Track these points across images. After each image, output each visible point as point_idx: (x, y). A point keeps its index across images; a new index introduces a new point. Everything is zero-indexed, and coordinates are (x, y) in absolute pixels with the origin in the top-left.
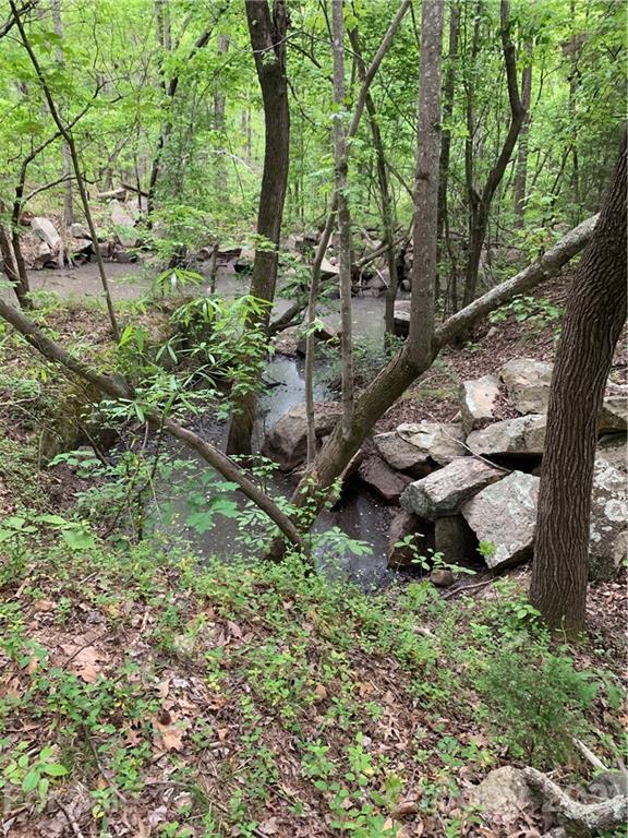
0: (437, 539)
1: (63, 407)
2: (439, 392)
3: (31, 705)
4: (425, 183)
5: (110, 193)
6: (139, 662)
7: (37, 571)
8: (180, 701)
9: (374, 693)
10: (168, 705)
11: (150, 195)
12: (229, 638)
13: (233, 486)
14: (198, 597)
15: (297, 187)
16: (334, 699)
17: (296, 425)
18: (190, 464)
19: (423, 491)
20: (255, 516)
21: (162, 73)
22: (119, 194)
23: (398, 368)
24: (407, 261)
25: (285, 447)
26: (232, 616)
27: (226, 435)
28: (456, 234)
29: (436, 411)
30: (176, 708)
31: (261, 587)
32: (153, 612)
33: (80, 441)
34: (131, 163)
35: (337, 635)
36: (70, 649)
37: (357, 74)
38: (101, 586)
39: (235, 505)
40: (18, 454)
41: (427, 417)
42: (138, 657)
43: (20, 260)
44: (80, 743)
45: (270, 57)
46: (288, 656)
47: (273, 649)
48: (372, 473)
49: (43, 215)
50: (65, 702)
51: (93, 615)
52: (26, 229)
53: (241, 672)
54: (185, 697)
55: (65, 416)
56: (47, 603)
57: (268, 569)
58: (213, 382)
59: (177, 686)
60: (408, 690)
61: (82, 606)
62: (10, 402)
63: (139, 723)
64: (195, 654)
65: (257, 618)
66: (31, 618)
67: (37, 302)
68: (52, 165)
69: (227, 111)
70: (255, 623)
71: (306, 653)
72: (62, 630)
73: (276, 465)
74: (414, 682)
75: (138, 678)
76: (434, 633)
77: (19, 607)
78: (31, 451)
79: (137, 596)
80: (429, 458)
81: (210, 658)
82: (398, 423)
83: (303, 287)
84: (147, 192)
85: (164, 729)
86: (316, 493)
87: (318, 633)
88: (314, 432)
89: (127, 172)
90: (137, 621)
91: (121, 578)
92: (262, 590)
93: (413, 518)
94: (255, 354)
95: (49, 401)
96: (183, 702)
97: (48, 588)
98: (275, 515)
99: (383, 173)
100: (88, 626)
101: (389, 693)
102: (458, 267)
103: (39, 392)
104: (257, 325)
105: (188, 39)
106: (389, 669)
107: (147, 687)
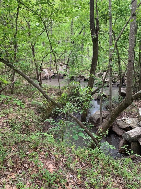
0: (132, 147)
1: (47, 109)
2: (132, 110)
3: (39, 176)
4: (130, 62)
5: (59, 64)
6: (62, 169)
7: (41, 145)
8: (71, 180)
9: (117, 185)
10: (68, 181)
11: (67, 65)
12: (82, 166)
13: (83, 130)
14: (76, 155)
15: (99, 63)
16: (107, 186)
17: (97, 116)
18: (74, 123)
19: (128, 135)
20: (87, 137)
21: (71, 40)
22: (61, 64)
23: (123, 104)
24: (124, 79)
25: (94, 121)
26: (83, 161)
27: (81, 117)
28: (136, 73)
29: (131, 115)
30: (70, 182)
31: (90, 155)
32: (65, 158)
33: (50, 116)
34: (63, 58)
35: (108, 169)
36: (47, 164)
37: (114, 39)
38: (54, 150)
39: (84, 134)
40: (37, 118)
41: (129, 116)
42: (62, 168)
43: (41, 78)
44: (49, 187)
45: (95, 36)
46: (96, 173)
47: (93, 170)
48: (115, 129)
49: (45, 68)
50: (46, 177)
51: (53, 157)
52: (42, 71)
53: (85, 175)
54: (72, 180)
55: (47, 111)
56: (43, 153)
57: (91, 151)
58: (81, 106)
59: (70, 177)
60: (126, 186)
61: (50, 154)
62: (37, 107)
63: (62, 185)
64: (75, 169)
65: (89, 162)
66: (40, 156)
67: (43, 86)
68: (48, 58)
69: (84, 47)
70: (88, 163)
71: (101, 173)
72: (46, 160)
73: (93, 125)
74: (127, 184)
75: (62, 173)
76: (131, 171)
77: (37, 153)
78: (40, 118)
79: (62, 153)
80: (130, 126)
81: (78, 171)
82: (122, 117)
83: (99, 85)
84: (66, 64)
85: (67, 187)
86: (102, 133)
87: (103, 168)
88: (102, 118)
89: (63, 60)
90: (62, 160)
91: (59, 149)
92: (90, 156)
93: (126, 141)
94: (89, 100)
95: (44, 107)
96: (72, 181)
97: (43, 149)
98: (92, 137)
99: (119, 60)
100: (51, 159)
101: (121, 186)
102: (137, 81)
103: (42, 105)
104: (90, 93)
105: (77, 33)
106: (121, 180)
107: (64, 176)
